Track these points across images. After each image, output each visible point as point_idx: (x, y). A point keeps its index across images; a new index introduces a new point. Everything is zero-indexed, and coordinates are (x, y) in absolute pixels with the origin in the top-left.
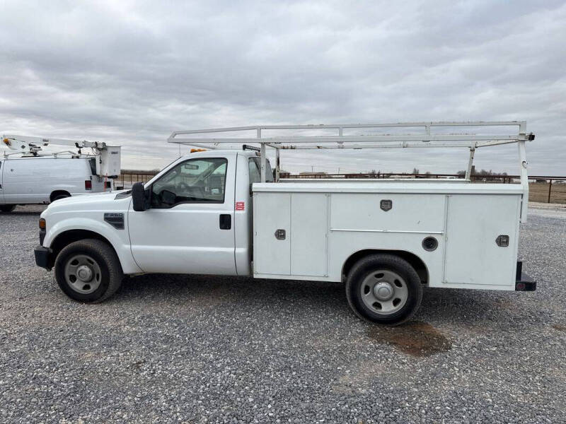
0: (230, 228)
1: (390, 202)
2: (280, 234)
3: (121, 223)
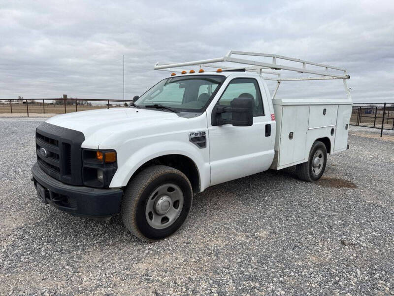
0: (270, 135)
1: (325, 110)
2: (291, 136)
3: (204, 142)
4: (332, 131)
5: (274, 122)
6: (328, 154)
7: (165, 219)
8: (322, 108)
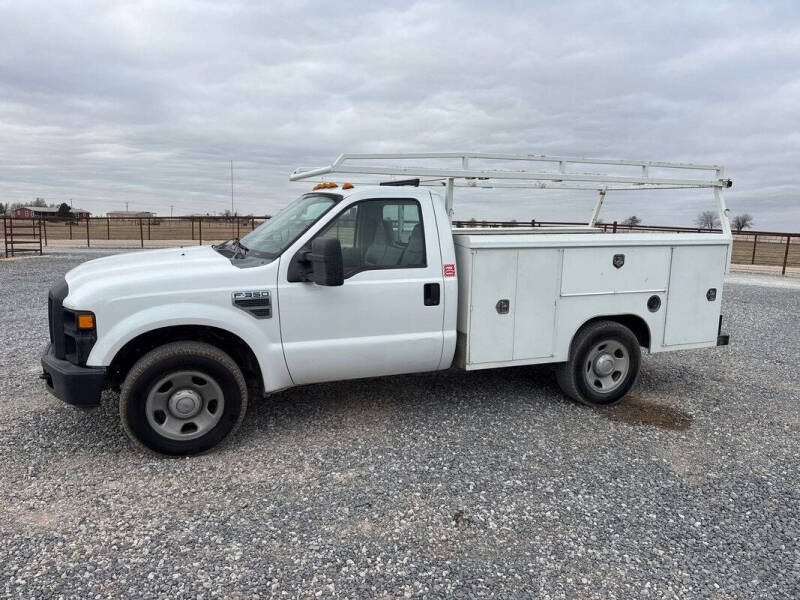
0: (438, 303)
1: (622, 257)
2: (503, 307)
3: (266, 308)
4: (654, 303)
5: (454, 279)
6: (643, 350)
7: (189, 427)
8: (611, 254)
